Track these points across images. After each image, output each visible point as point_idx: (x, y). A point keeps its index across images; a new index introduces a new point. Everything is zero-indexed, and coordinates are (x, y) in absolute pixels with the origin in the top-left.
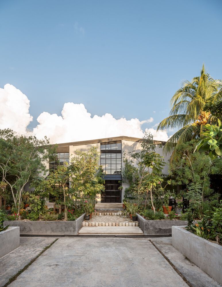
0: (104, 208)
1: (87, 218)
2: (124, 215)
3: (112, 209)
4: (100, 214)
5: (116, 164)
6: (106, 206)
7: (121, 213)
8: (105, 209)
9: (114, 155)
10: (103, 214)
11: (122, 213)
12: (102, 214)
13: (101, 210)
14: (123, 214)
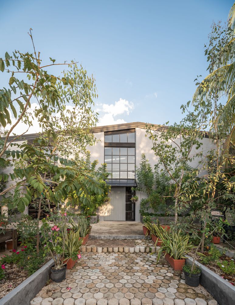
0: (108, 233)
1: (57, 276)
2: (150, 252)
3: (123, 236)
4: (100, 249)
5: (127, 163)
6: (112, 227)
7: (142, 248)
8: (110, 236)
9: (124, 151)
10: (105, 250)
11: (145, 249)
12: (103, 249)
13: (103, 238)
14: (148, 250)
